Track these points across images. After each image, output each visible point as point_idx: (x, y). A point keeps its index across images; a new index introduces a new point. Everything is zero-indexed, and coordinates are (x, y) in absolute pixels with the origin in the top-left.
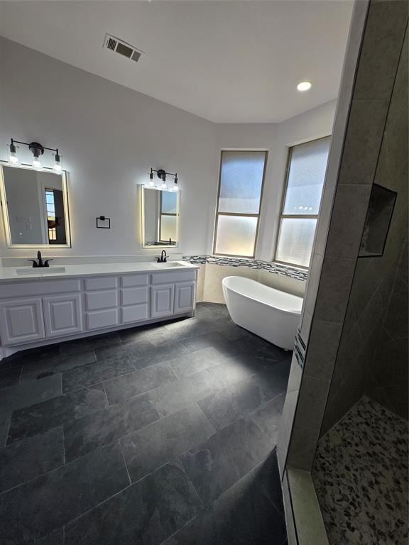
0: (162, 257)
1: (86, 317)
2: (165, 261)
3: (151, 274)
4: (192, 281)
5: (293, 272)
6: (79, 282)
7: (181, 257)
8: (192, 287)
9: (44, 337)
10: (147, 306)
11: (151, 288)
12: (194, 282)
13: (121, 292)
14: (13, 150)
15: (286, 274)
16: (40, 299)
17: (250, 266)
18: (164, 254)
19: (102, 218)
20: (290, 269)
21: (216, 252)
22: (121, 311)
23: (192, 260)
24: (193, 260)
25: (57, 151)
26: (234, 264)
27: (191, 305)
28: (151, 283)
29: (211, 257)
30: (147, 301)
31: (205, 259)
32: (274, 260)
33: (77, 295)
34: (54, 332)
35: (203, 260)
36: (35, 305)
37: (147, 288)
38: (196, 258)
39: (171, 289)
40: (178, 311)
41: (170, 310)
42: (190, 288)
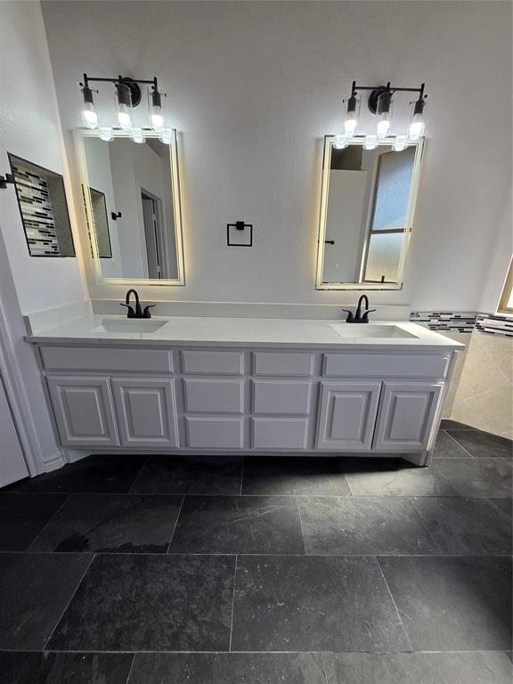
0: (359, 310)
1: (184, 424)
2: (365, 320)
3: (323, 354)
4: (434, 379)
6: (170, 354)
7: (406, 312)
8: (433, 394)
9: (118, 444)
10: (307, 422)
11: (319, 384)
12: (441, 384)
13: (251, 386)
14: (88, 96)
16: (107, 380)
18: (363, 305)
19: (240, 226)
21: (509, 305)
22: (250, 425)
23: (435, 321)
24: (438, 322)
25: (155, 82)
27: (423, 437)
28: (321, 372)
29: (492, 317)
30: (308, 412)
31: (471, 321)
33: (167, 380)
34: (133, 440)
35: (467, 323)
36: (100, 388)
37: (310, 384)
38: (448, 317)
39: (370, 393)
40: (385, 447)
41: (363, 440)
42: (426, 397)
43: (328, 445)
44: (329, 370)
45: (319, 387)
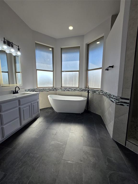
0: (15, 91)
2: (18, 93)
3: (19, 100)
5: (70, 89)
7: (24, 90)
8: (38, 102)
10: (18, 119)
11: (20, 108)
15: (68, 90)
17: (53, 90)
20: (69, 88)
21: (38, 87)
26: (47, 90)
27: (38, 111)
28: (19, 105)
29: (37, 89)
30: (18, 116)
31: (34, 90)
32: (62, 87)
37: (17, 108)
38: (31, 90)
39: (29, 106)
40: (34, 116)
41: (30, 117)
42: (37, 103)
43: (24, 123)
44: (21, 103)
45: (20, 109)
